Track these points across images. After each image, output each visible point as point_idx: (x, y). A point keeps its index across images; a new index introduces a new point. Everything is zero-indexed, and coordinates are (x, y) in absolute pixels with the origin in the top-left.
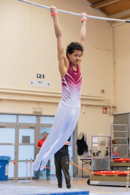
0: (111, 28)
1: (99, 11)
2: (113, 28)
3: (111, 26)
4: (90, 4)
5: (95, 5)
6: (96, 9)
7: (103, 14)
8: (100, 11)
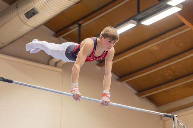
0: (161, 122)
1: (146, 100)
2: (164, 121)
3: (161, 119)
4: (135, 92)
5: (141, 93)
6: (143, 98)
7: (151, 104)
8: (148, 101)
